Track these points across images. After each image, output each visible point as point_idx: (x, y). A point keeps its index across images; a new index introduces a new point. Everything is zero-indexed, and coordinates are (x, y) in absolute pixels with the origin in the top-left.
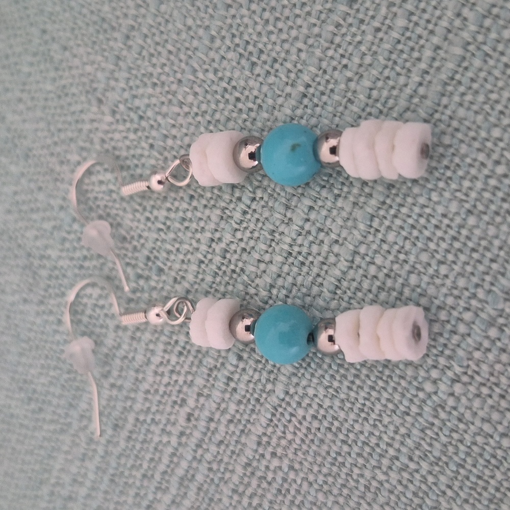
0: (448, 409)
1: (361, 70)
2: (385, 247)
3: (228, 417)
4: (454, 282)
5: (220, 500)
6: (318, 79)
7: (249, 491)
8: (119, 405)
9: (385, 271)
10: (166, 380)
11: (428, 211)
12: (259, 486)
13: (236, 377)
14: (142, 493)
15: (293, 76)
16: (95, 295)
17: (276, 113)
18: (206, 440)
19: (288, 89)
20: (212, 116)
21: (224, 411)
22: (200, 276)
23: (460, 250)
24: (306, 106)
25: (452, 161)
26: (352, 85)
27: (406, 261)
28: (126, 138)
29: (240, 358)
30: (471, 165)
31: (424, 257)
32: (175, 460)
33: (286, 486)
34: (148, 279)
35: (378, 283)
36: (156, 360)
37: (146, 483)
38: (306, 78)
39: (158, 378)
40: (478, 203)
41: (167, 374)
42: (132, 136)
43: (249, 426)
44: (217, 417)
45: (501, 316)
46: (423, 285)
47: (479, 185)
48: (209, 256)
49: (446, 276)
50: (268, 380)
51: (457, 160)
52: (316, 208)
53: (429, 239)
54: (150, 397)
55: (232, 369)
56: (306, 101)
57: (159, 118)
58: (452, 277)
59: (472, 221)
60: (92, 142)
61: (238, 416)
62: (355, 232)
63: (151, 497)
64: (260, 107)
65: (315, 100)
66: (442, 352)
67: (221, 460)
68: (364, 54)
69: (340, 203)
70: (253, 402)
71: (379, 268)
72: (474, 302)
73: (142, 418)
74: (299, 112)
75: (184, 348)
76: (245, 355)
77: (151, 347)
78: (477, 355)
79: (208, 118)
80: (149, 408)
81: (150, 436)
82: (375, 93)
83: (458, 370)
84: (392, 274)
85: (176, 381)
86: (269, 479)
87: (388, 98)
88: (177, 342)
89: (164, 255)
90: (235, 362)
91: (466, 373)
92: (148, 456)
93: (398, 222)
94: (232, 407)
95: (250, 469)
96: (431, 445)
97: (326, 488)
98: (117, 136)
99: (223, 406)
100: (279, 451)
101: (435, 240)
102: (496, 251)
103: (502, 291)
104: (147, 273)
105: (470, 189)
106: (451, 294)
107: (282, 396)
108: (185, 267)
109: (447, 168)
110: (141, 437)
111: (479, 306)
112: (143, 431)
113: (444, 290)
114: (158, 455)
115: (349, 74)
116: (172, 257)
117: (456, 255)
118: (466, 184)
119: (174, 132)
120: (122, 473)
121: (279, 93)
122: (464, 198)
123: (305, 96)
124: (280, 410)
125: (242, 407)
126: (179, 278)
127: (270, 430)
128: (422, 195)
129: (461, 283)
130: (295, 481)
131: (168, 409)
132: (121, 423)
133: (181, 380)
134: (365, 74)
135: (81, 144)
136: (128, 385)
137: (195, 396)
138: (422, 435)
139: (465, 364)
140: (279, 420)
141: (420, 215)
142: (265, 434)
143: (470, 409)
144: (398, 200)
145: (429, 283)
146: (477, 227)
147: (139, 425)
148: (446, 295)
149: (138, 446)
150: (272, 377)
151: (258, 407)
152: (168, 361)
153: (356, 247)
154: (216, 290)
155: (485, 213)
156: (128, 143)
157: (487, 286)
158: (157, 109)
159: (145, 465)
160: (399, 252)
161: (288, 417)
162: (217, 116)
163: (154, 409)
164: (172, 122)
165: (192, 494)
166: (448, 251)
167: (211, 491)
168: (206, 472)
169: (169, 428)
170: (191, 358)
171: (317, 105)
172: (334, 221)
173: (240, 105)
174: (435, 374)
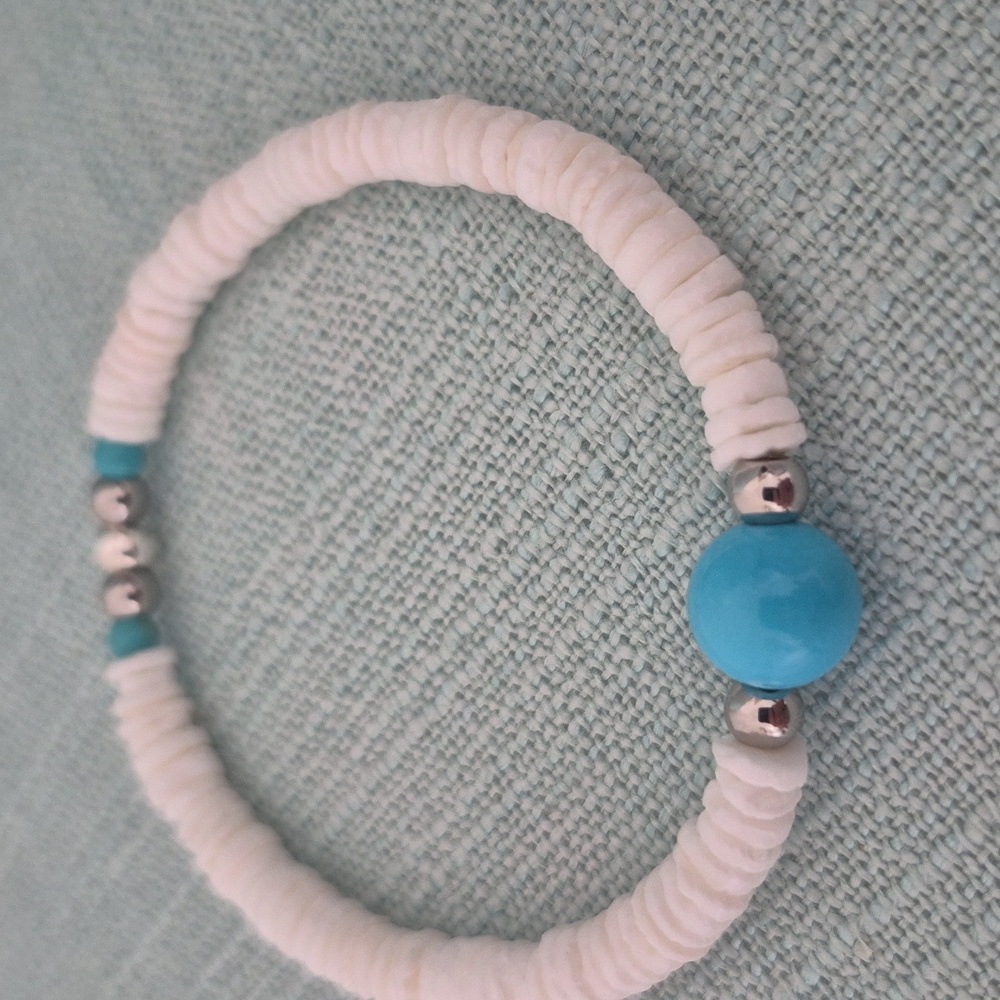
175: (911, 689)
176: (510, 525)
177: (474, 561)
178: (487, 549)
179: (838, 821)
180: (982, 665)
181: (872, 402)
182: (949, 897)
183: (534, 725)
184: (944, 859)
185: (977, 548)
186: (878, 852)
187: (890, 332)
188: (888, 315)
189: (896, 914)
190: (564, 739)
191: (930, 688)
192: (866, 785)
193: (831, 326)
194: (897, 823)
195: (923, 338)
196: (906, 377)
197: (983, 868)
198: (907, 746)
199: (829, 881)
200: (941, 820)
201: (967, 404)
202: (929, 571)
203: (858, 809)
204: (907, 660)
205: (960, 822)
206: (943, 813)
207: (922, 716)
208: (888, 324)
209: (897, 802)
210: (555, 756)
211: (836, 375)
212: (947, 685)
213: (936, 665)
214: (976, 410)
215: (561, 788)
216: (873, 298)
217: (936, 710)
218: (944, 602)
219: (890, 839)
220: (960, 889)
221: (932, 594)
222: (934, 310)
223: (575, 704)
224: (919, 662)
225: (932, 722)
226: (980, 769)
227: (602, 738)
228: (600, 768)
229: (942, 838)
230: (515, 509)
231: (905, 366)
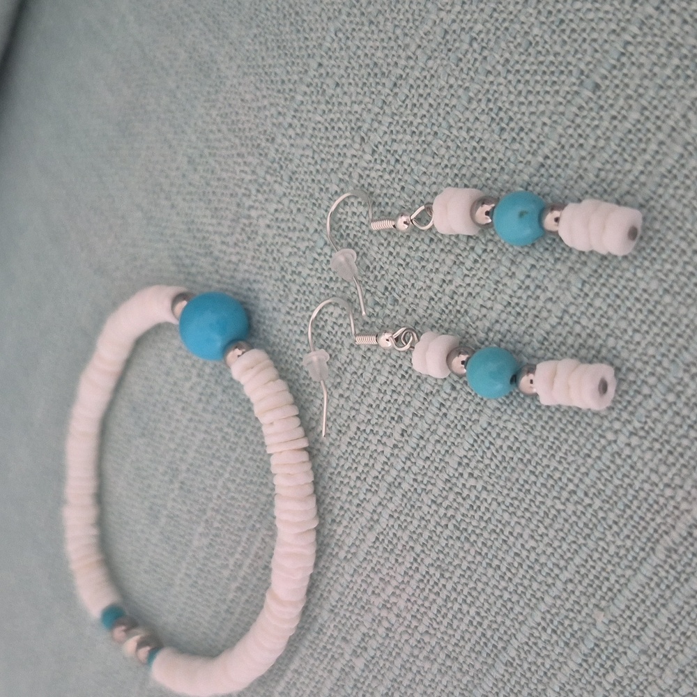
0: (623, 456)
1: (594, 151)
2: (592, 310)
3: (437, 438)
4: (644, 349)
5: (420, 508)
6: (556, 153)
7: (445, 504)
8: (345, 414)
9: (588, 331)
10: (387, 398)
11: (632, 284)
12: (455, 500)
13: (448, 404)
14: (355, 492)
15: (535, 146)
16: (336, 315)
17: (515, 176)
18: (415, 455)
19: (529, 157)
20: (460, 170)
21: (434, 432)
22: (429, 312)
23: (654, 323)
24: (542, 175)
25: (658, 244)
26: (585, 163)
27: (607, 325)
28: (381, 176)
29: (454, 388)
30: (674, 251)
31: (623, 324)
32: (387, 468)
33: (478, 503)
34: (383, 306)
35: (581, 341)
36: (381, 379)
37: (359, 484)
38: (546, 151)
39: (381, 395)
40: (675, 285)
41: (389, 393)
42: (386, 176)
43: (453, 448)
44: (427, 435)
45: (679, 384)
46: (619, 348)
47: (678, 269)
48: (439, 295)
49: (638, 343)
50: (475, 411)
51: (663, 244)
52: (538, 267)
53: (630, 309)
54: (371, 410)
55: (446, 396)
56: (543, 171)
57: (413, 164)
58: (643, 344)
59: (667, 299)
60: (350, 176)
61: (445, 438)
62: (567, 293)
63: (362, 496)
64: (502, 169)
65: (551, 171)
66: (626, 407)
67: (426, 474)
68: (599, 137)
69: (558, 266)
70: (459, 427)
71: (584, 328)
72: (659, 369)
73: (362, 428)
74: (535, 179)
75: (407, 372)
76: (458, 386)
77: (379, 367)
78: (655, 414)
79: (456, 171)
80: (369, 420)
81: (367, 444)
82: (603, 174)
83: (638, 425)
84: (594, 335)
85: (396, 400)
86: (464, 495)
87: (613, 180)
88: (401, 366)
89: (401, 288)
90: (448, 391)
91: (642, 428)
92: (364, 461)
93: (605, 290)
94: (441, 430)
95: (449, 485)
96: (605, 485)
97: (511, 509)
98: (373, 174)
99: (434, 427)
100: (476, 473)
101: (634, 310)
102: (683, 328)
103: (683, 362)
104: (383, 301)
105: (671, 271)
106: (641, 360)
107: (485, 425)
108: (417, 301)
109: (654, 249)
110: (360, 445)
111: (663, 372)
112: (362, 439)
113: (635, 355)
114: (372, 461)
115: (583, 153)
116: (407, 291)
117: (649, 326)
118: (668, 266)
119: (424, 179)
120: (339, 473)
121: (521, 159)
122: (663, 277)
123: (542, 165)
124: (482, 438)
125: (450, 430)
126: (410, 310)
127: (471, 453)
128: (628, 270)
129: (651, 351)
130: (486, 500)
131: (386, 423)
132: (344, 429)
133: (401, 399)
134: (597, 155)
135: (341, 176)
136: (354, 397)
137: (411, 416)
138: (598, 475)
139: (644, 420)
140: (480, 446)
141: (625, 287)
142: (466, 456)
143: (642, 459)
144: (609, 271)
145: (623, 347)
146: (671, 305)
147: (359, 433)
148: (636, 359)
149: (356, 451)
150: (479, 408)
151: (463, 432)
152: (392, 382)
153: (567, 306)
154: (441, 326)
155: (679, 294)
156: (382, 182)
157: (671, 357)
158: (412, 156)
159: (360, 469)
160: (602, 316)
161: (487, 444)
162: (464, 171)
163: (374, 421)
164: (424, 169)
165: (397, 500)
166: (643, 322)
167: (413, 499)
168: (411, 482)
169: (384, 439)
170: (411, 382)
171: (552, 176)
172: (551, 280)
173: (485, 165)
174: (617, 425)
175: (617, 482)
176: (407, 421)
177: (390, 443)
178: (397, 436)
179: (591, 557)
180: (651, 465)
181: (579, 335)
182: (653, 590)
183: (431, 527)
184: (647, 569)
185: (640, 404)
186: (613, 571)
187: (584, 298)
188: (581, 290)
189: (627, 603)
190: (447, 533)
191: (627, 481)
192: (602, 536)
193: (554, 299)
194: (621, 555)
195: (601, 300)
196: (595, 320)
197: (667, 572)
198: (619, 513)
199: (591, 590)
200: (643, 549)
201: (625, 331)
202: (618, 419)
203: (600, 550)
204: (613, 467)
205: (652, 549)
206: (643, 546)
207: (625, 495)
208: (582, 294)
209: (619, 543)
210: (443, 543)
211: (559, 323)
212: (635, 478)
213: (628, 468)
214: (630, 333)
215: (449, 559)
216: (573, 282)
217: (631, 492)
218: (628, 434)
219: (619, 564)
220: (658, 585)
221: (620, 431)
222: (604, 285)
223: (450, 512)
224: (619, 467)
225: (630, 498)
226: (659, 520)
227: (466, 530)
228: (467, 546)
229: (645, 559)
230: (409, 412)
231: (593, 315)
